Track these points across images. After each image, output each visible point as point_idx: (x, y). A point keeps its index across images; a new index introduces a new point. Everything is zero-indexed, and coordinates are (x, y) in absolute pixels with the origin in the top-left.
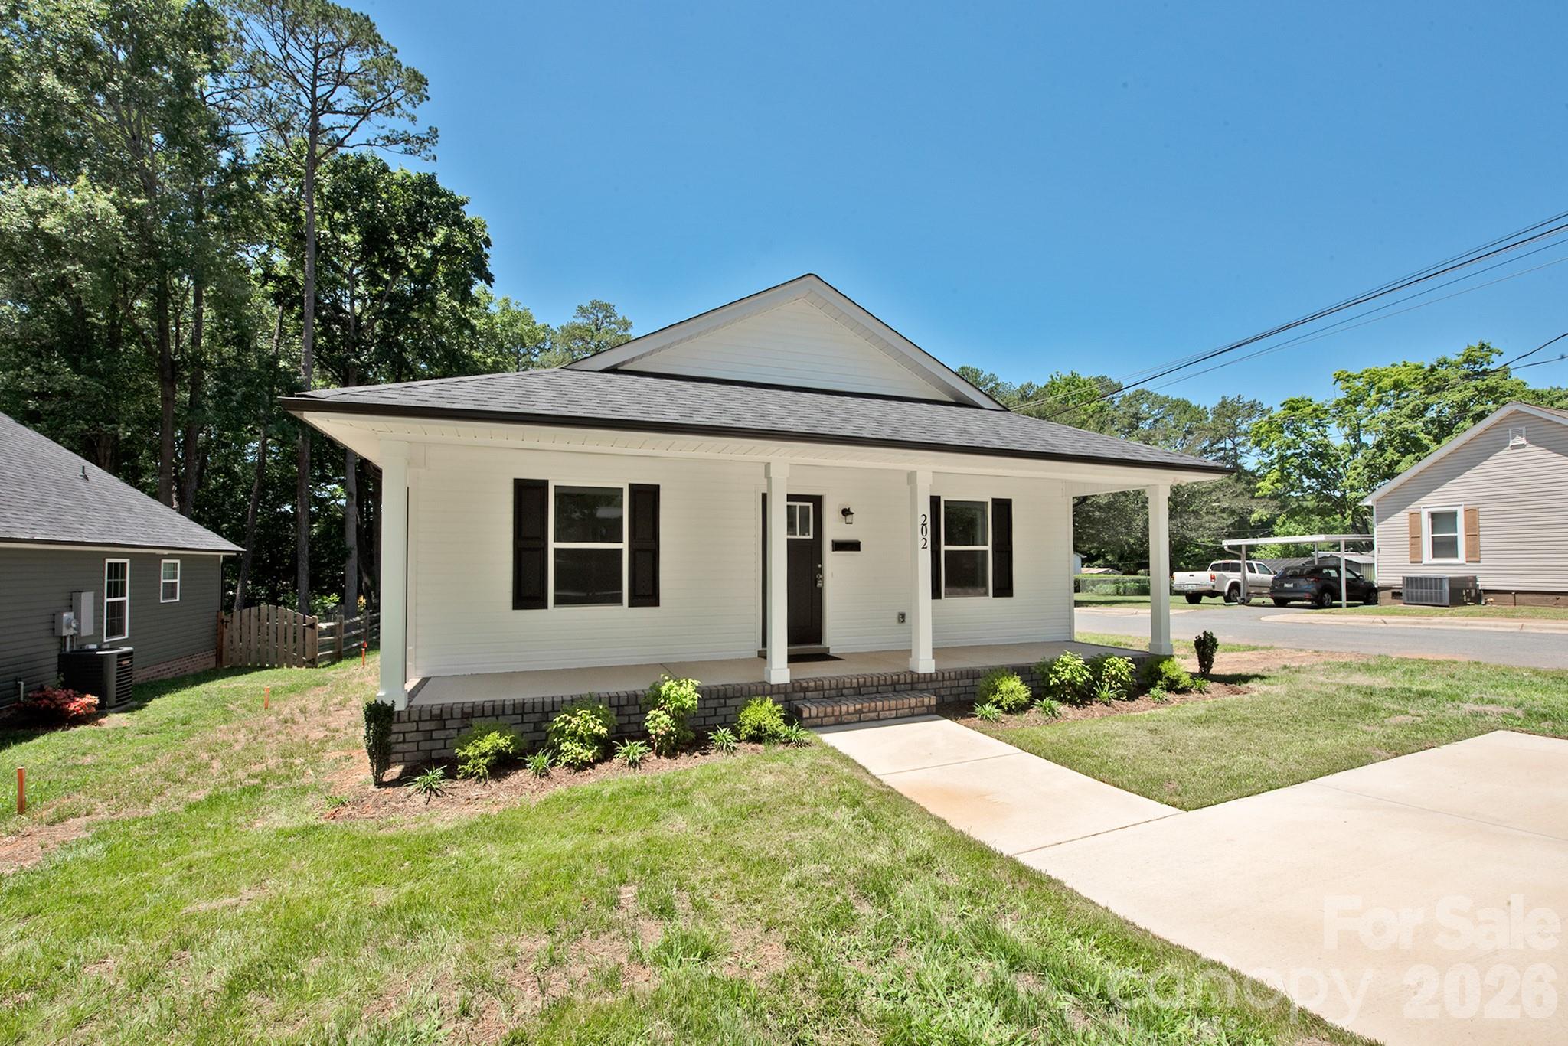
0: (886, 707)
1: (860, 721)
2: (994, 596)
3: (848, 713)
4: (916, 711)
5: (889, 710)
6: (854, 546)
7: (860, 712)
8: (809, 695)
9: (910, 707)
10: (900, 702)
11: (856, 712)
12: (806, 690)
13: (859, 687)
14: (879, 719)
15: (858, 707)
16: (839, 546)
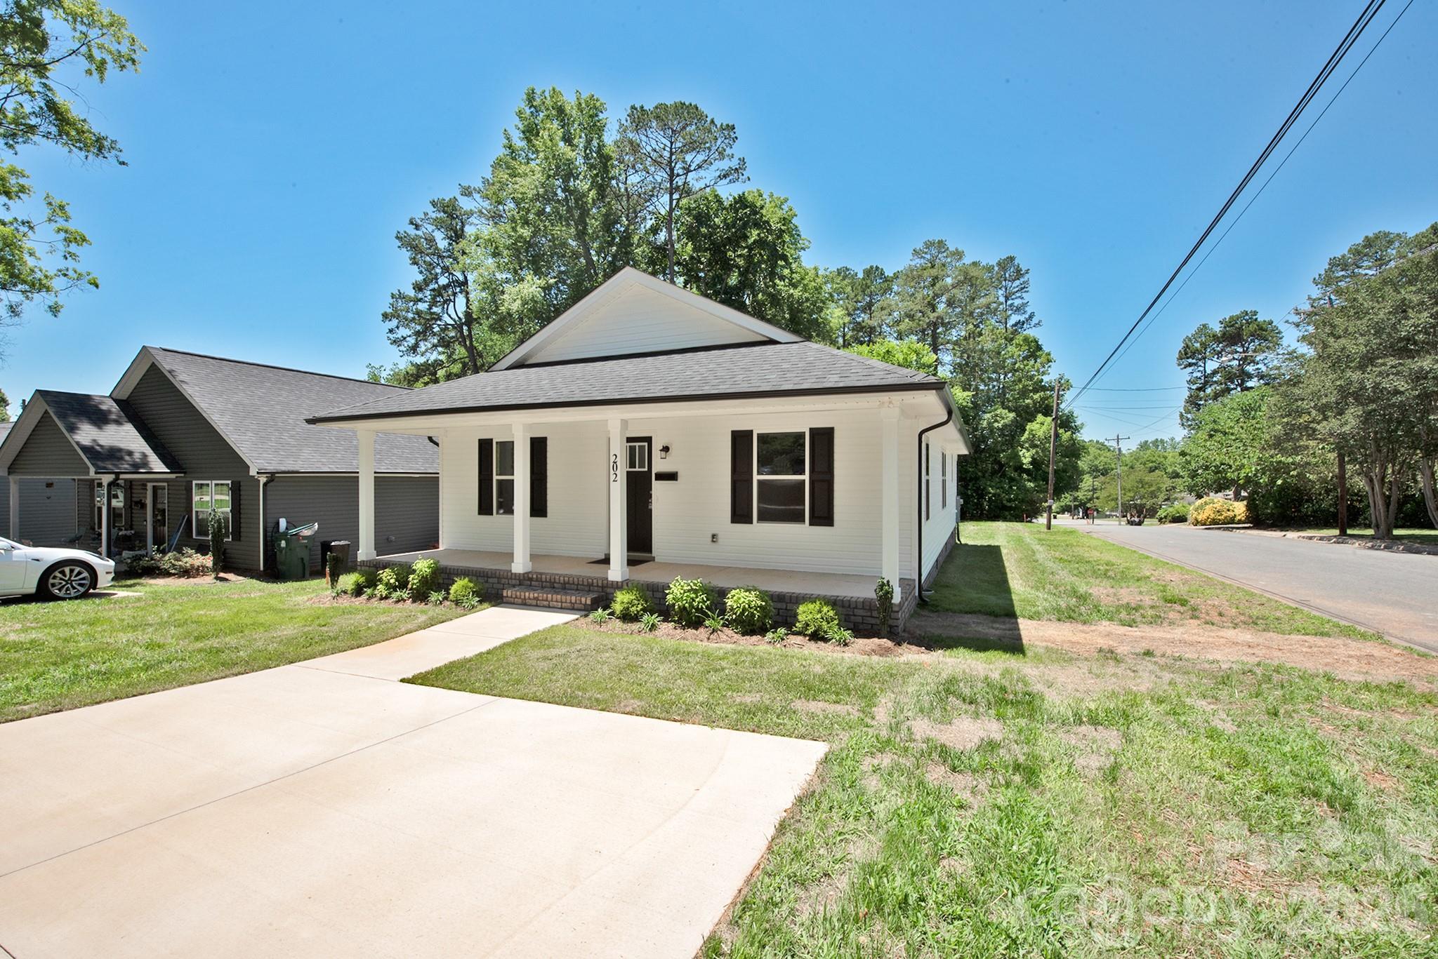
0: (554, 599)
1: (537, 606)
2: (810, 525)
3: (529, 598)
4: (576, 606)
5: (557, 601)
6: (672, 476)
7: (536, 599)
8: (533, 583)
9: (571, 602)
10: (564, 597)
11: (534, 598)
12: (531, 579)
13: (565, 583)
14: (549, 607)
15: (536, 595)
16: (662, 477)
